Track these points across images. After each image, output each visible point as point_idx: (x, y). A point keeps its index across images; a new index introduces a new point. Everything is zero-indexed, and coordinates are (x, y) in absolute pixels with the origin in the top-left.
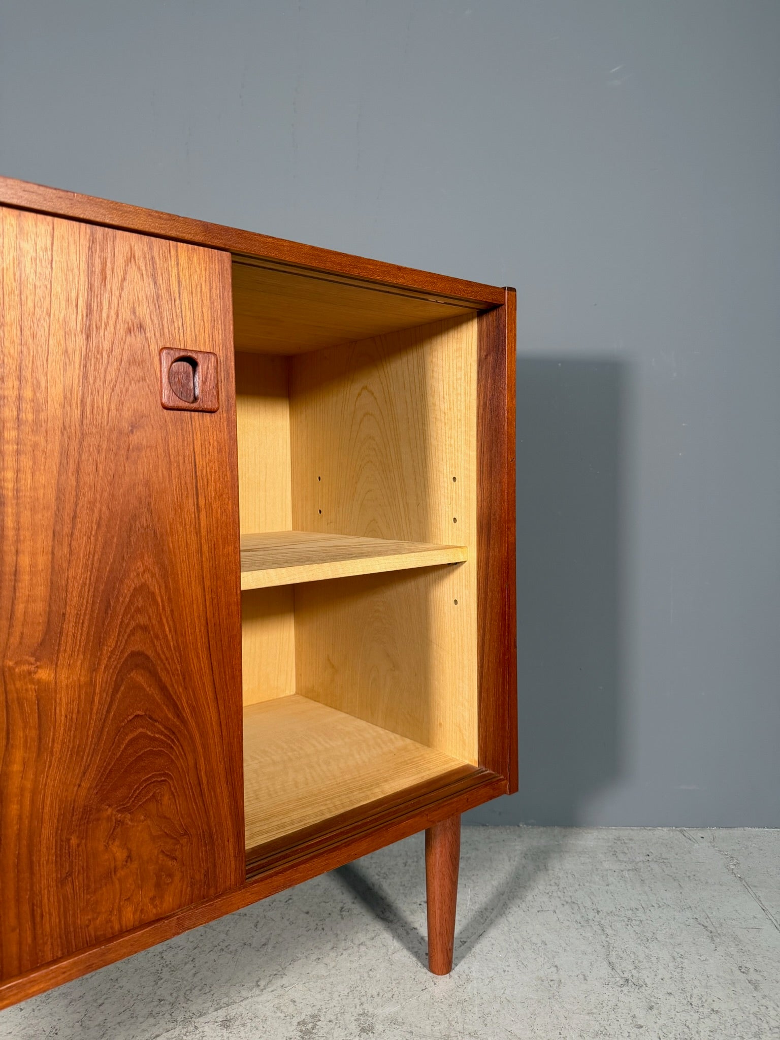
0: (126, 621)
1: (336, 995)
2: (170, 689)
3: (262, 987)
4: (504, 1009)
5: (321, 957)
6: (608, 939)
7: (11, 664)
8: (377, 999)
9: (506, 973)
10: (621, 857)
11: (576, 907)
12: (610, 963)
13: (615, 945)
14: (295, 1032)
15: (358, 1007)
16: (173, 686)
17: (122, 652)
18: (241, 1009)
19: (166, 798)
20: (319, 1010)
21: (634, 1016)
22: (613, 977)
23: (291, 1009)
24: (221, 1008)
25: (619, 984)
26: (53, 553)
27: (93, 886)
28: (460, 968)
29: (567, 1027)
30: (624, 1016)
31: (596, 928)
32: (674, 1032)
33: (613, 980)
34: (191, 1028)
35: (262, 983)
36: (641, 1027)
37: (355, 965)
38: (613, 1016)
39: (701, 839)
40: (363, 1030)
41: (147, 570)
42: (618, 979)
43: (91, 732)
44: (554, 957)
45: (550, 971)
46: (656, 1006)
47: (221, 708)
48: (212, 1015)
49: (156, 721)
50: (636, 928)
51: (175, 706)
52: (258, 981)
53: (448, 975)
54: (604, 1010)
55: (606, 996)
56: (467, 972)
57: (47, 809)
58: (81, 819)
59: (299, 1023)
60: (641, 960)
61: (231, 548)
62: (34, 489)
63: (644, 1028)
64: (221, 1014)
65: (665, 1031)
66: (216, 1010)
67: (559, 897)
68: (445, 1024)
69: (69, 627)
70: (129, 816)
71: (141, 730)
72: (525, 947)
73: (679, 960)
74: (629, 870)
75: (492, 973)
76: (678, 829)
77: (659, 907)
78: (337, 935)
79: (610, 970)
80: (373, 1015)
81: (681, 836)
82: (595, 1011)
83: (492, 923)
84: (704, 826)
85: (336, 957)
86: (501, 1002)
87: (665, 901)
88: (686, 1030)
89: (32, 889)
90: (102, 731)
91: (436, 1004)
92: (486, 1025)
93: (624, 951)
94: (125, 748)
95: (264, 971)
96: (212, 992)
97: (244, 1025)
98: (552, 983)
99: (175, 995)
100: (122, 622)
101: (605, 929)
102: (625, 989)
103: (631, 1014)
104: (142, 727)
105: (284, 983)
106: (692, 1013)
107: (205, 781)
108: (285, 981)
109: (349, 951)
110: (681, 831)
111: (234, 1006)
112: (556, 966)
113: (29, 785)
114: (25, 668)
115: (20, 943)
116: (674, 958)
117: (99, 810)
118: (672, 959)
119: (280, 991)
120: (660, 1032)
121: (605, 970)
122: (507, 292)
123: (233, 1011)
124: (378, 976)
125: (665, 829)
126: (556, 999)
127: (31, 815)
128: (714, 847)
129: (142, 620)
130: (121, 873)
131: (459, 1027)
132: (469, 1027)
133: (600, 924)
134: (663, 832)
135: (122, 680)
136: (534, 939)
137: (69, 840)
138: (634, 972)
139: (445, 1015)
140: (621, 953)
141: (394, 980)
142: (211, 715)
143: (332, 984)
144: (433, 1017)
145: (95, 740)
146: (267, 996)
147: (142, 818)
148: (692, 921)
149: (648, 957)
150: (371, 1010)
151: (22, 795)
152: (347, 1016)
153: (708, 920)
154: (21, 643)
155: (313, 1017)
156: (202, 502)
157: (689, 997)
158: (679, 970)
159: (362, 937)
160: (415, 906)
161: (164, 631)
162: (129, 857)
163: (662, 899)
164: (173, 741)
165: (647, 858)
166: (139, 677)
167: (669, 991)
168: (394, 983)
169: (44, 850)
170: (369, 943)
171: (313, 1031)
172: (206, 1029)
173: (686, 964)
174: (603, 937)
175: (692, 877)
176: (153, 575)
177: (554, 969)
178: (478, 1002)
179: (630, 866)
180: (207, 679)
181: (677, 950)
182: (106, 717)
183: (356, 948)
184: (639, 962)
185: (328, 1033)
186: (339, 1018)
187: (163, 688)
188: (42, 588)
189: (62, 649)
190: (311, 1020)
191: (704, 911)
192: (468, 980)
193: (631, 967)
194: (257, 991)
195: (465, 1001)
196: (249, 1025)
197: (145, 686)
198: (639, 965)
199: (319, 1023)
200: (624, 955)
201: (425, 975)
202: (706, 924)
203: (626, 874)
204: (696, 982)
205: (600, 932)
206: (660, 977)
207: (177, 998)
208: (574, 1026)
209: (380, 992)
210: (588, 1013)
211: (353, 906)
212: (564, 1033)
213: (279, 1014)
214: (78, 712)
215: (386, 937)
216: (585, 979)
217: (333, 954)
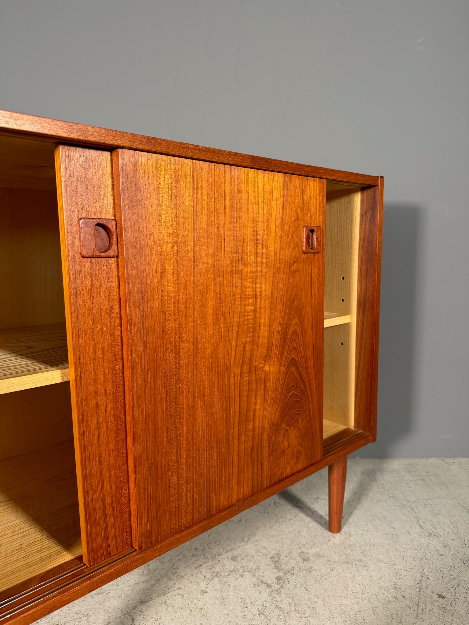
0: (290, 345)
1: (285, 544)
2: (302, 374)
3: (246, 541)
4: (372, 548)
5: (271, 526)
6: (416, 514)
7: (257, 364)
8: (306, 545)
9: (369, 532)
10: (414, 473)
11: (396, 499)
12: (420, 526)
13: (421, 517)
14: (270, 562)
15: (298, 549)
16: (303, 373)
17: (289, 359)
18: (239, 552)
19: (300, 420)
20: (279, 551)
21: (438, 550)
22: (423, 532)
23: (264, 551)
24: (228, 551)
25: (427, 535)
26: (270, 318)
27: (278, 457)
28: (344, 529)
29: (406, 556)
30: (433, 550)
31: (409, 509)
32: (459, 557)
33: (424, 533)
34: (217, 561)
35: (246, 539)
36: (442, 555)
37: (290, 530)
38: (427, 550)
39: (453, 464)
40: (304, 560)
41: (296, 323)
42: (426, 533)
43: (279, 393)
44: (391, 524)
45: (390, 530)
46: (448, 546)
47: (317, 383)
48: (225, 555)
49: (298, 388)
50: (430, 509)
51: (303, 381)
52: (243, 538)
53: (339, 533)
54: (422, 548)
55: (421, 541)
56: (349, 531)
57: (266, 425)
58: (276, 429)
59: (271, 558)
60: (436, 524)
61: (321, 313)
62: (265, 291)
63: (444, 556)
64: (230, 554)
65: (455, 557)
66: (226, 552)
67: (386, 494)
68: (344, 557)
69: (274, 348)
70: (289, 428)
71: (293, 391)
72: (375, 518)
73: (455, 523)
74: (419, 480)
75: (361, 532)
76: (441, 458)
77: (439, 498)
78: (276, 515)
79: (421, 529)
80: (307, 553)
81: (443, 462)
82: (418, 548)
83: (354, 508)
84: (454, 456)
85: (280, 526)
86: (370, 546)
87: (441, 495)
88: (465, 556)
89: (261, 458)
90: (282, 392)
91: (337, 547)
92: (365, 556)
93: (426, 520)
94: (289, 399)
95: (244, 533)
96: (221, 544)
97: (243, 559)
98: (393, 536)
99: (202, 546)
100: (289, 346)
101: (414, 509)
102: (431, 538)
103: (436, 549)
104: (294, 390)
105: (257, 539)
106: (466, 548)
107: (312, 414)
108: (257, 538)
109: (285, 523)
110: (442, 460)
111: (235, 551)
112: (393, 528)
113: (261, 414)
114: (261, 365)
115: (258, 480)
116: (452, 522)
117: (281, 425)
118: (451, 523)
119: (255, 543)
120: (453, 557)
121: (418, 529)
122: (380, 179)
123: (235, 553)
124: (304, 534)
125: (434, 459)
126: (397, 543)
127: (262, 426)
128: (461, 467)
129: (294, 345)
130: (287, 452)
131: (352, 557)
132: (357, 557)
133: (410, 507)
134: (432, 460)
135: (288, 370)
136: (379, 515)
137: (272, 437)
138: (433, 530)
139: (343, 552)
140: (424, 521)
141: (313, 536)
142: (314, 385)
143: (281, 539)
144: (337, 553)
145: (280, 395)
146: (249, 546)
147: (293, 429)
148: (457, 505)
149: (438, 522)
150: (305, 551)
151: (259, 418)
152: (294, 554)
153: (465, 504)
154: (260, 355)
155: (277, 554)
156: (313, 293)
157: (463, 540)
158: (455, 528)
159: (289, 516)
160: (313, 500)
161: (300, 349)
162: (289, 446)
163: (440, 494)
164: (302, 396)
165: (427, 474)
166: (293, 369)
167: (453, 538)
168: (313, 538)
169: (265, 441)
170: (294, 519)
171: (279, 561)
172: (224, 561)
173: (458, 525)
174: (414, 513)
175: (453, 483)
176: (298, 326)
177: (392, 529)
178: (358, 546)
179: (419, 478)
180: (313, 370)
181: (452, 518)
182: (284, 386)
183: (288, 522)
184: (435, 525)
185: (287, 562)
186: (290, 555)
187: (300, 374)
188: (267, 332)
189: (272, 357)
190: (276, 556)
191: (462, 500)
192: (351, 535)
193: (431, 527)
194: (243, 543)
195: (352, 545)
196: (246, 559)
197: (295, 373)
198: (435, 526)
199: (281, 557)
200: (426, 522)
201: (328, 534)
202: (464, 506)
203: (418, 482)
204: (466, 534)
205: (411, 511)
206: (447, 532)
207: (204, 547)
208: (409, 555)
209: (307, 542)
210: (415, 550)
211: (280, 501)
212: (405, 559)
213: (259, 554)
214: (276, 383)
215: (302, 515)
216: (409, 534)
217: (277, 525)
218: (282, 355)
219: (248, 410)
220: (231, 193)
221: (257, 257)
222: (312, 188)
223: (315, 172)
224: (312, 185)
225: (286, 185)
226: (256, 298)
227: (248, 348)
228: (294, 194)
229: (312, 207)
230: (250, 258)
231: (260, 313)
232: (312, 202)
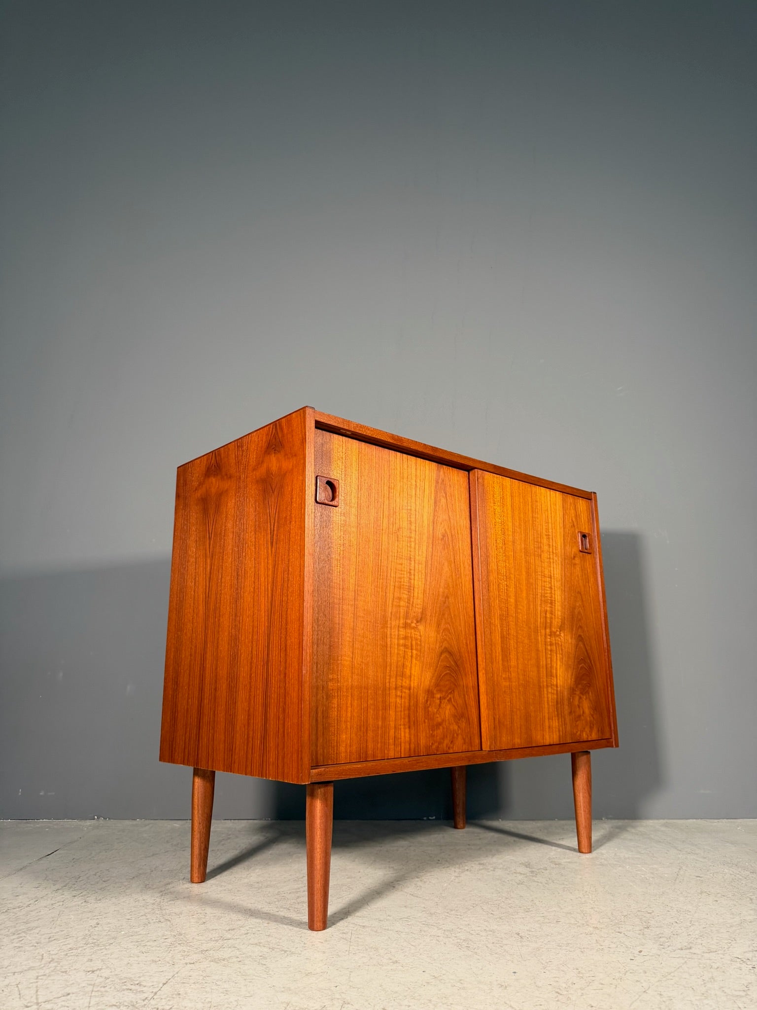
17: (577, 634)
41: (580, 606)
49: (586, 662)
57: (565, 685)
58: (572, 692)
62: (557, 574)
69: (566, 621)
71: (583, 664)
94: (580, 670)
100: (576, 623)
113: (561, 675)
117: (576, 691)
127: (562, 685)
129: (580, 624)
135: (578, 644)
151: (560, 678)
154: (557, 624)
166: (581, 644)
176: (581, 608)
187: (587, 650)
188: (560, 607)
197: (583, 647)
214: (569, 652)
218: (572, 629)
219: (551, 667)
220: (532, 502)
221: (549, 547)
222: (581, 505)
223: (538, 482)
224: (581, 503)
225: (564, 501)
226: (551, 578)
227: (548, 615)
228: (570, 508)
229: (582, 518)
230: (546, 548)
231: (555, 591)
232: (582, 515)
